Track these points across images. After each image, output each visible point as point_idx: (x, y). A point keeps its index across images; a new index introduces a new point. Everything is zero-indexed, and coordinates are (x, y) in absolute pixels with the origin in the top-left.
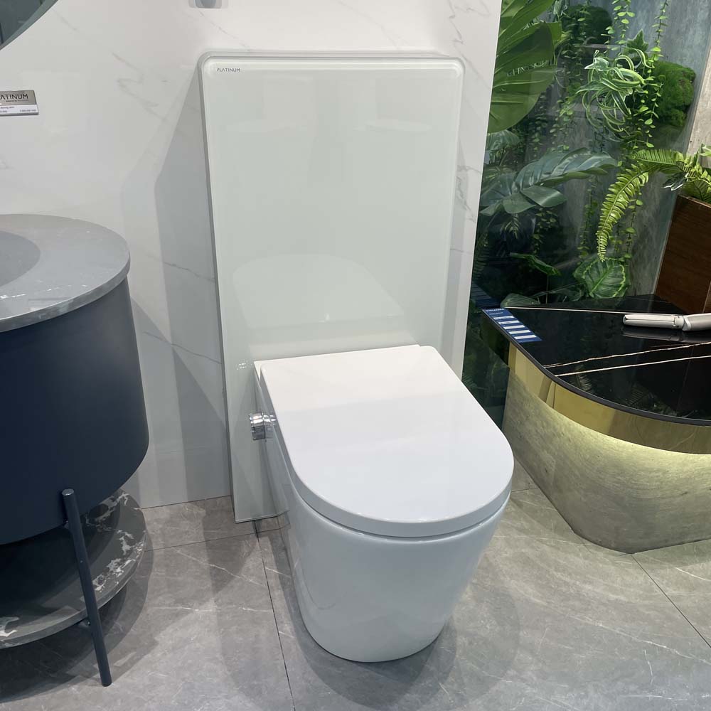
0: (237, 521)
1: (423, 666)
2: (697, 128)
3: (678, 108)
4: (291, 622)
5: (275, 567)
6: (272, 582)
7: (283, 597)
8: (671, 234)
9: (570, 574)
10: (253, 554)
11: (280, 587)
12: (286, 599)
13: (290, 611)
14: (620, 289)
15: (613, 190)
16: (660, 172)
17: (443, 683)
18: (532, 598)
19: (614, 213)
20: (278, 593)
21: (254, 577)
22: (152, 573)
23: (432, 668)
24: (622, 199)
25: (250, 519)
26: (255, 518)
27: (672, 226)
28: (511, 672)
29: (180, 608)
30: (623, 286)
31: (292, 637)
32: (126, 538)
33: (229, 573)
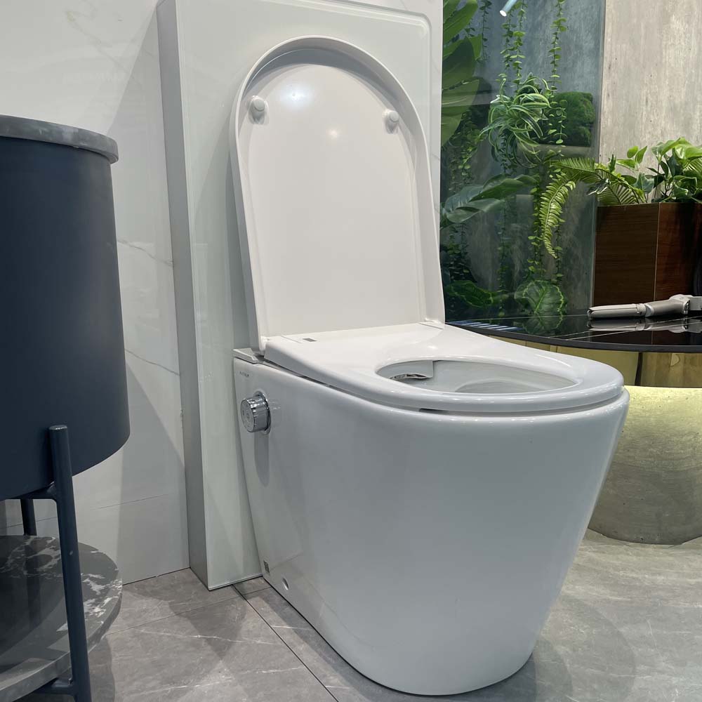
0: (210, 587)
1: (535, 684)
2: (603, 144)
3: (584, 125)
4: (337, 674)
5: (283, 623)
6: (287, 638)
7: (311, 649)
8: (598, 244)
9: (633, 571)
10: (246, 616)
11: (302, 641)
12: (317, 651)
13: (329, 662)
14: (561, 306)
15: (545, 199)
16: (581, 182)
17: (571, 695)
18: (610, 598)
19: (551, 219)
20: (302, 648)
21: (262, 638)
22: (113, 660)
23: (547, 683)
24: (554, 206)
25: (227, 583)
26: (232, 582)
27: (597, 238)
28: (642, 668)
29: (170, 689)
30: (563, 303)
31: (348, 688)
32: (92, 579)
33: (224, 640)
